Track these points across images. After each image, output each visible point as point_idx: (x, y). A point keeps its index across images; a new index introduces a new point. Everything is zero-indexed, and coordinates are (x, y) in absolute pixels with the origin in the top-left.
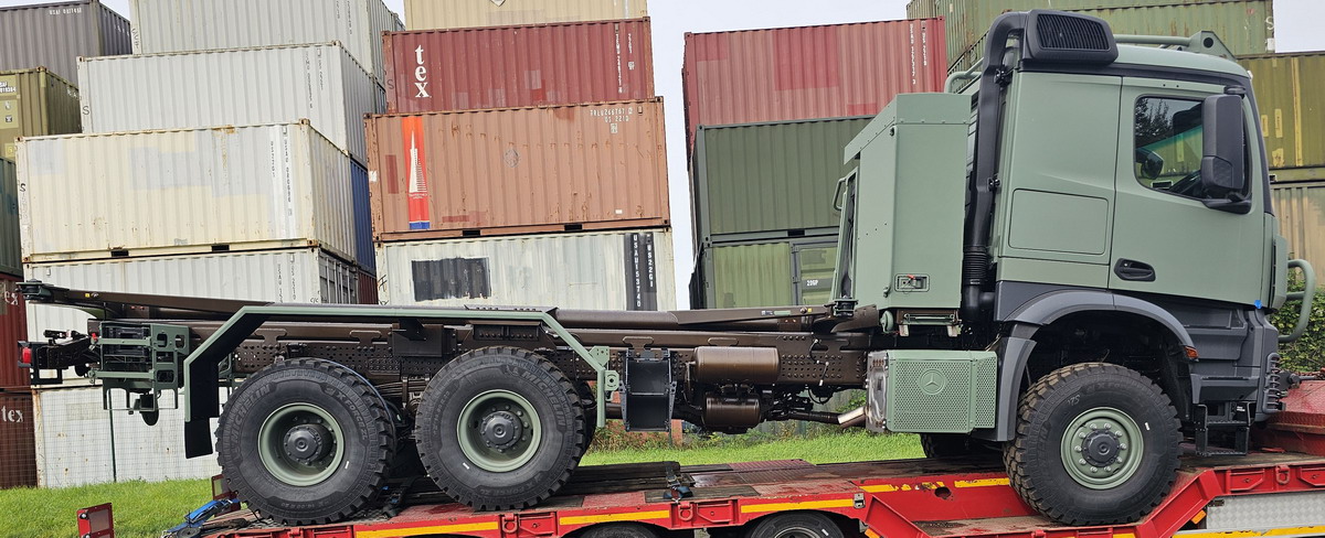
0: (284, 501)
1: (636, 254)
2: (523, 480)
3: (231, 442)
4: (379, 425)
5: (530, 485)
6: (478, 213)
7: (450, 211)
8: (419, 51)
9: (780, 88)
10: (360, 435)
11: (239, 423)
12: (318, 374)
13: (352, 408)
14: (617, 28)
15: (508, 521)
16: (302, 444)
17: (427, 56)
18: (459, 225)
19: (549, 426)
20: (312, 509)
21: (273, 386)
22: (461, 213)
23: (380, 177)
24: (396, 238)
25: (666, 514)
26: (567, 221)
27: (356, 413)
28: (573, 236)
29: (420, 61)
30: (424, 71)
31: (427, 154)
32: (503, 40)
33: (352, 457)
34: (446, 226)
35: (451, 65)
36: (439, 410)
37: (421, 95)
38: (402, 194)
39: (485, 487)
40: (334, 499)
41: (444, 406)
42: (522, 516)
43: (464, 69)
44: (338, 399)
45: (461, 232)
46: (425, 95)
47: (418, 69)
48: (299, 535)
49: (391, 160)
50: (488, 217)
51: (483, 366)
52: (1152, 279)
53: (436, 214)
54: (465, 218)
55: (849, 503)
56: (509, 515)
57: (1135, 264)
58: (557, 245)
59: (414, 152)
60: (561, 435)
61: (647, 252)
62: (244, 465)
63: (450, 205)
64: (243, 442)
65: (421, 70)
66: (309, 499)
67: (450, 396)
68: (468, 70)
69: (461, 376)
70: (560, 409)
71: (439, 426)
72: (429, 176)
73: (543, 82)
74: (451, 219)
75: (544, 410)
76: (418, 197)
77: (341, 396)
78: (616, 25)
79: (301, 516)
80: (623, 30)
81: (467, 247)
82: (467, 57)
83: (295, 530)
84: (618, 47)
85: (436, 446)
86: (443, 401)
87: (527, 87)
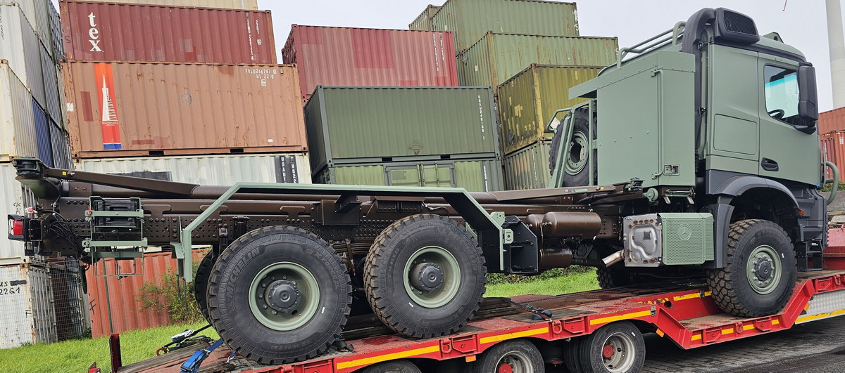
0: (273, 344)
1: (284, 170)
2: (451, 313)
3: (227, 298)
4: (347, 277)
5: (456, 316)
6: (161, 138)
7: (138, 135)
8: (91, 17)
9: (358, 66)
10: (333, 285)
11: (233, 280)
12: (298, 238)
13: (327, 264)
14: (247, 16)
15: (446, 344)
16: (284, 295)
17: (99, 21)
18: (147, 147)
19: (466, 271)
20: (296, 349)
21: (262, 249)
22: (148, 138)
23: (76, 108)
24: (93, 155)
25: (546, 330)
26: (232, 146)
27: (330, 268)
28: (237, 157)
29: (92, 24)
30: (97, 32)
31: (116, 93)
32: (161, 15)
33: (327, 304)
34: (136, 147)
35: (119, 29)
36: (392, 263)
37: (95, 49)
38: (96, 122)
39: (427, 320)
40: (315, 338)
41: (395, 260)
42: (454, 339)
43: (130, 33)
44: (316, 258)
45: (148, 152)
46: (98, 50)
47: (91, 30)
48: (291, 371)
49: (86, 96)
50: (170, 142)
51: (421, 229)
52: (777, 170)
53: (126, 138)
54: (151, 142)
55: (648, 313)
56: (446, 339)
57: (770, 161)
58: (225, 163)
59: (105, 91)
60: (475, 277)
61: (291, 169)
62: (238, 316)
63: (138, 131)
64: (237, 298)
65: (94, 31)
66: (295, 341)
67: (399, 252)
68: (133, 34)
69: (406, 236)
70: (473, 259)
71: (392, 275)
72: (119, 110)
73: (194, 48)
74: (139, 142)
75: (463, 259)
76: (110, 125)
77: (318, 255)
78: (247, 13)
79: (287, 355)
80: (252, 18)
81: (153, 163)
82: (132, 24)
83: (287, 367)
84: (249, 28)
85: (390, 291)
86: (394, 256)
87: (181, 50)
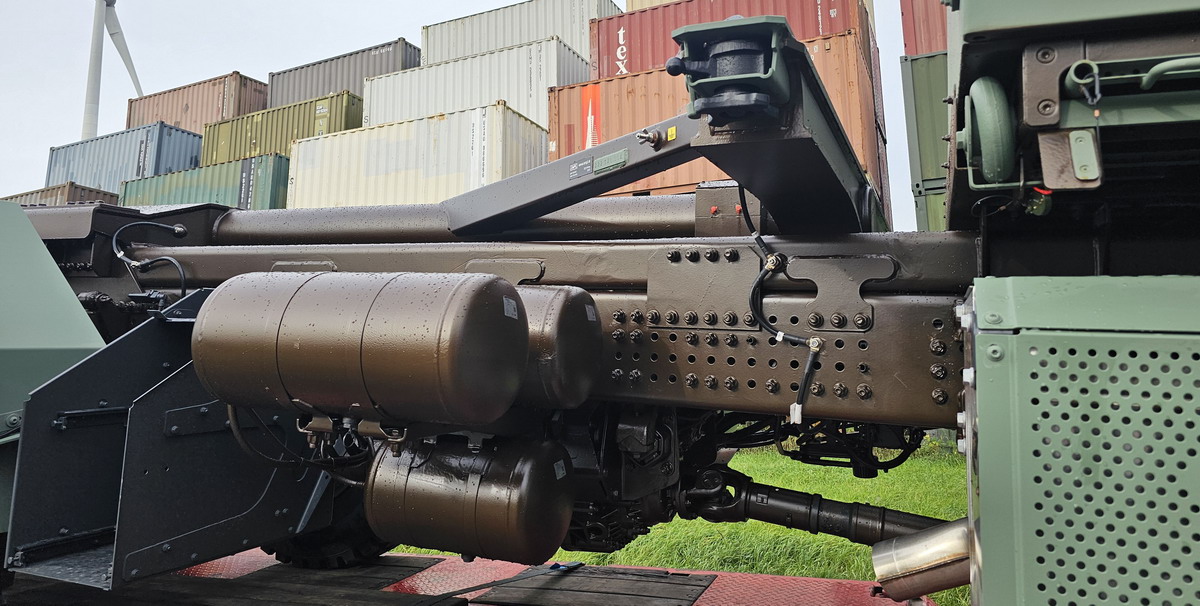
8: (621, 32)
17: (628, 37)
18: (628, 188)
23: (559, 146)
29: (621, 42)
30: (625, 50)
31: (602, 118)
35: (650, 40)
37: (621, 72)
45: (631, 194)
46: (625, 72)
47: (620, 48)
49: (570, 128)
59: (590, 119)
65: (622, 49)
